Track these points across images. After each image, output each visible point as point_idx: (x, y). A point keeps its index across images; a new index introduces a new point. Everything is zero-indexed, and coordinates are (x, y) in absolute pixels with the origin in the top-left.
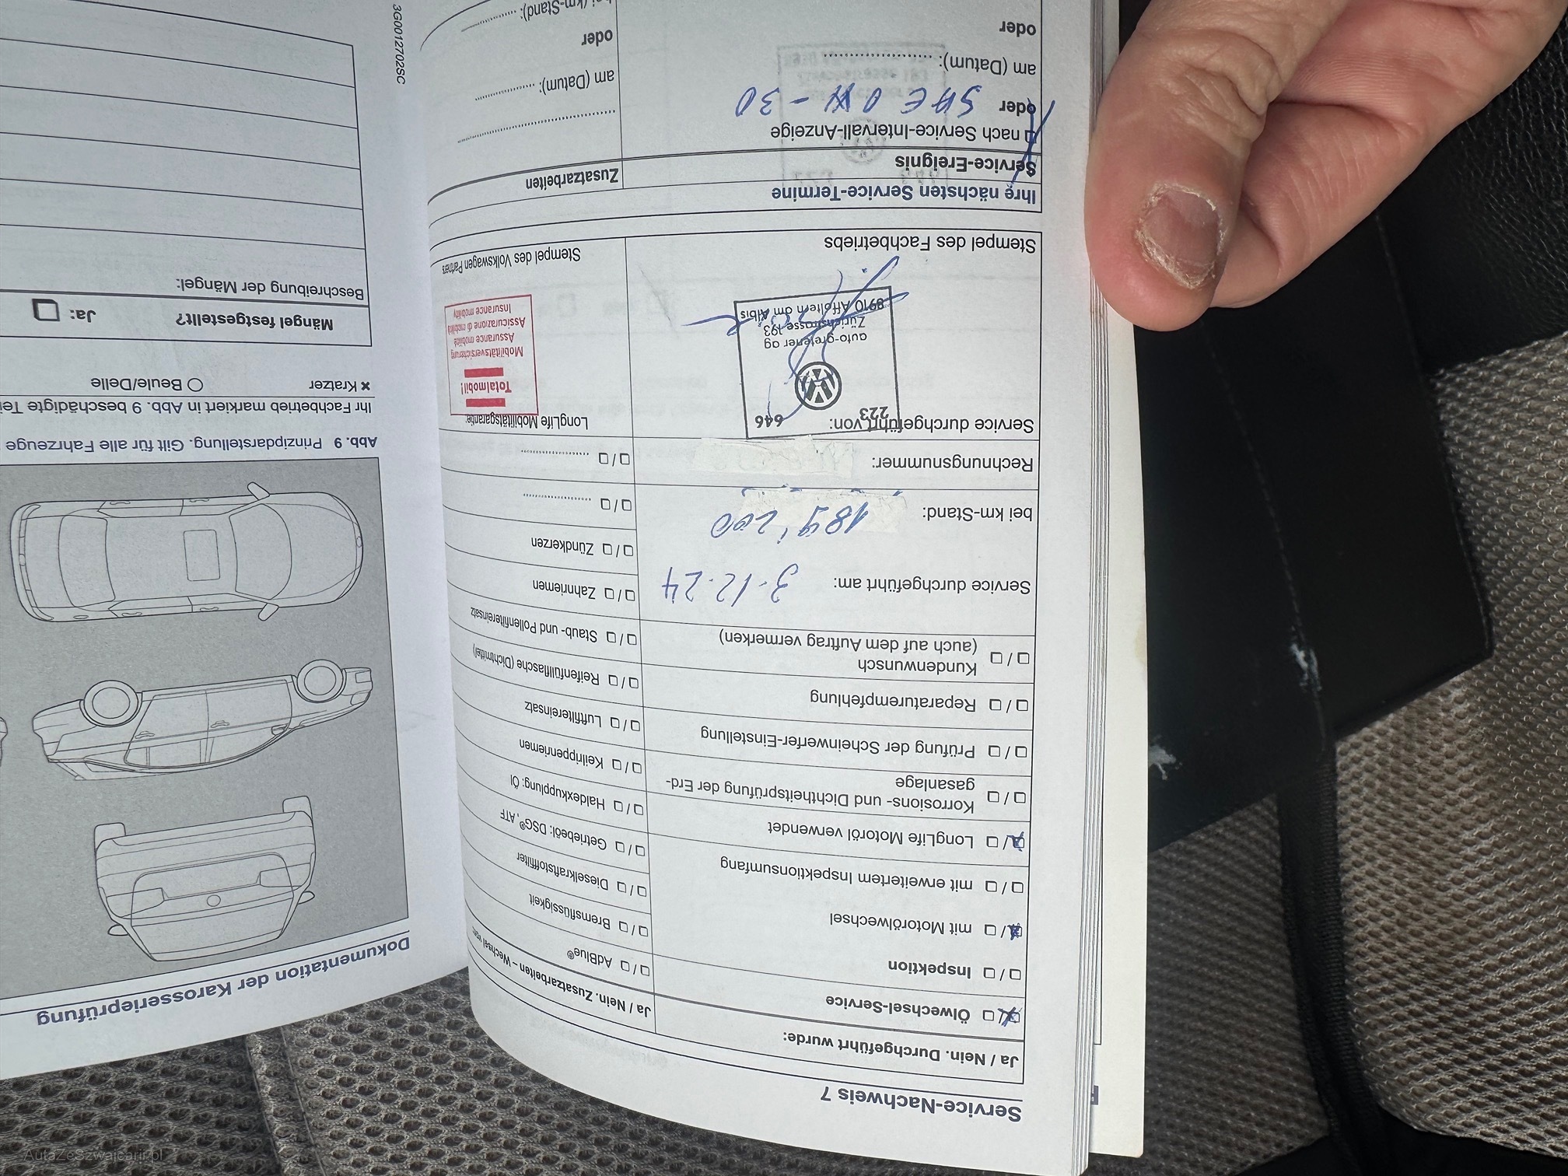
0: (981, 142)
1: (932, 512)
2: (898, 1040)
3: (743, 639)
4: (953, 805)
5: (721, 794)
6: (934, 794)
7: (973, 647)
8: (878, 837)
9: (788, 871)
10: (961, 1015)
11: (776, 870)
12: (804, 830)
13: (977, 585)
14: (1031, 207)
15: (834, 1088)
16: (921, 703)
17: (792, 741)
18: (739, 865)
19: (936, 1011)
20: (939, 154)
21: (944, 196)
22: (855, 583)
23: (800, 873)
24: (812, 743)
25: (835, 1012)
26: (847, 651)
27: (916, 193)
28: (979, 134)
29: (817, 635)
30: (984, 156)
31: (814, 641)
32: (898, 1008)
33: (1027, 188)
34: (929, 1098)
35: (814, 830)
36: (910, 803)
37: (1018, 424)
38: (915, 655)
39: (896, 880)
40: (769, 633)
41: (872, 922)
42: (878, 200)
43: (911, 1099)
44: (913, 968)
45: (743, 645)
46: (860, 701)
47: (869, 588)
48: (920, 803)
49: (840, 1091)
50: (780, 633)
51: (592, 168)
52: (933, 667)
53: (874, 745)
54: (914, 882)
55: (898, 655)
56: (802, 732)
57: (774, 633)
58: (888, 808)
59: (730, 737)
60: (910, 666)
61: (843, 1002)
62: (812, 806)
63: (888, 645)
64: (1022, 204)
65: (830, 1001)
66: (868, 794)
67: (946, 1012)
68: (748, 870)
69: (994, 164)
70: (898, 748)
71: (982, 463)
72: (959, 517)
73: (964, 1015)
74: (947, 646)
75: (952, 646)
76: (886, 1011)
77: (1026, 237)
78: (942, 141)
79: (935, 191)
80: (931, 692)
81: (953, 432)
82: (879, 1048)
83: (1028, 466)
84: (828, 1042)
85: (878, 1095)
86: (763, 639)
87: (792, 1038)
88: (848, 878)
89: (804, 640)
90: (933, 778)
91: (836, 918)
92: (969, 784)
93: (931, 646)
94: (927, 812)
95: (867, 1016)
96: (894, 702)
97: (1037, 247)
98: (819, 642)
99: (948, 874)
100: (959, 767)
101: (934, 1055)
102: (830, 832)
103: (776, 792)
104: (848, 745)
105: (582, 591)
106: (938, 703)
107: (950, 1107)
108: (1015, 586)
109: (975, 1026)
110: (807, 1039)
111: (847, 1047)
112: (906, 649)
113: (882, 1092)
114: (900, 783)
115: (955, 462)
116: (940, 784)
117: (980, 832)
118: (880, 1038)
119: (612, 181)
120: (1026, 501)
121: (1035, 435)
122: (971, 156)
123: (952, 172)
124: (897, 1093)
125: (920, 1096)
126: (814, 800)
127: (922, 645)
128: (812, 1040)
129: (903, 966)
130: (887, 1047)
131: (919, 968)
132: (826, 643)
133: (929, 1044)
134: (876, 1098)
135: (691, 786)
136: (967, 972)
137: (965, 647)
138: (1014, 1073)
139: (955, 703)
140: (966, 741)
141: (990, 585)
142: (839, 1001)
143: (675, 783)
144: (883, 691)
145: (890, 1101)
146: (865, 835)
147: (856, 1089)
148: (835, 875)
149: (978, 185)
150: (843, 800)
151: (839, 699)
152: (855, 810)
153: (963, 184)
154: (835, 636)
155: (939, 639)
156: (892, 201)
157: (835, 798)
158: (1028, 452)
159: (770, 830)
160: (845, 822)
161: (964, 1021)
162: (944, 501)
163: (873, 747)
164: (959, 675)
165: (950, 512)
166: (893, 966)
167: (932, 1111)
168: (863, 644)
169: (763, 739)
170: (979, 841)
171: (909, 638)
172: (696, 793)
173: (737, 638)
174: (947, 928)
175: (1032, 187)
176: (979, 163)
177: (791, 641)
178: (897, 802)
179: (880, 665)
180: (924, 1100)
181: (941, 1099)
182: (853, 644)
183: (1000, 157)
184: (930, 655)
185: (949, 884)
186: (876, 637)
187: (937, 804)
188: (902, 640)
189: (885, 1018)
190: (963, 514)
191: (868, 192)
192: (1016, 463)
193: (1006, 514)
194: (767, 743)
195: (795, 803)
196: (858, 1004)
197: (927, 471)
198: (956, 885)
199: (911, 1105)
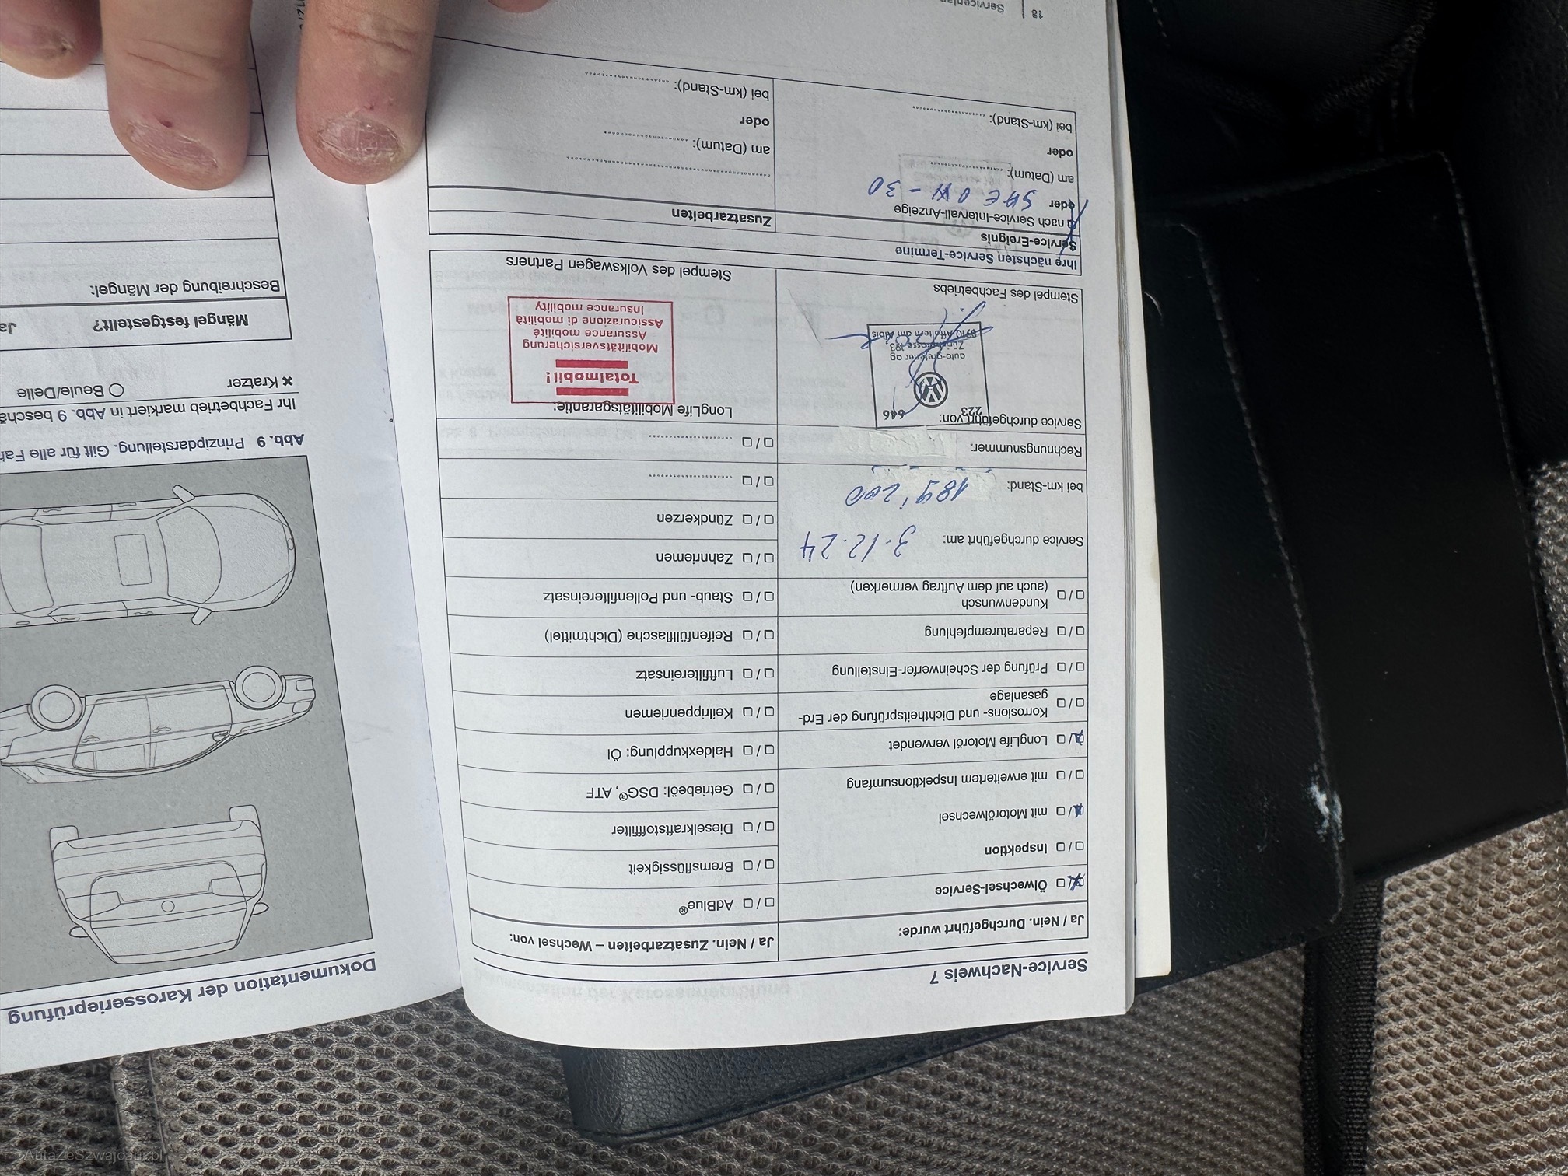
0: (1037, 227)
1: (1014, 485)
2: (992, 916)
3: (871, 588)
4: (1032, 711)
5: (849, 723)
6: (1019, 704)
7: (1045, 586)
8: (977, 743)
9: (905, 782)
10: (1040, 886)
11: (895, 782)
12: (918, 744)
13: (1047, 540)
14: (1074, 272)
15: (941, 970)
16: (1008, 631)
17: (911, 670)
18: (863, 783)
19: (1021, 885)
20: (1007, 233)
21: (1014, 263)
22: (959, 539)
23: (914, 782)
24: (926, 670)
25: (945, 900)
26: (953, 593)
27: (996, 259)
28: (1036, 222)
29: (931, 581)
30: (1040, 236)
31: (929, 586)
32: (992, 887)
33: (1070, 259)
34: (1016, 963)
35: (927, 744)
36: (1001, 712)
37: (1070, 422)
38: (1004, 594)
39: (991, 778)
40: (892, 581)
41: (973, 816)
42: (970, 262)
43: (1003, 966)
44: (1003, 851)
45: (871, 592)
46: (963, 633)
47: (970, 543)
48: (1008, 712)
49: (946, 973)
50: (901, 582)
51: (747, 213)
52: (1017, 603)
53: (974, 668)
54: (1004, 778)
55: (991, 594)
56: (918, 661)
57: (896, 581)
58: (985, 719)
59: (857, 672)
60: (1000, 603)
61: (949, 890)
62: (926, 723)
63: (984, 587)
64: (1067, 269)
65: (939, 891)
66: (969, 708)
67: (1029, 884)
68: (871, 786)
69: (1047, 242)
70: (991, 668)
71: (1047, 450)
72: (1033, 489)
73: (1042, 885)
74: (1026, 586)
75: (1030, 586)
76: (983, 891)
77: (1071, 292)
78: (1011, 226)
79: (1009, 259)
80: (1015, 622)
81: (1027, 427)
82: (978, 926)
83: (1078, 453)
84: (937, 929)
85: (977, 968)
86: (886, 587)
87: (906, 932)
88: (954, 780)
89: (920, 585)
90: (1018, 691)
91: (944, 817)
92: (1043, 694)
93: (1015, 587)
94: (1014, 719)
95: (968, 900)
96: (988, 632)
97: (1079, 299)
98: (932, 587)
99: (1028, 768)
100: (1037, 680)
101: (1020, 924)
102: (940, 744)
103: (897, 715)
104: (954, 669)
105: (719, 557)
106: (1021, 631)
107: (1033, 968)
108: (1072, 540)
109: (1051, 893)
110: (919, 931)
111: (952, 930)
112: (997, 590)
113: (980, 965)
114: (993, 697)
115: (1028, 448)
116: (1023, 696)
117: (1051, 732)
118: (977, 917)
119: (765, 225)
120: (1079, 478)
121: (1082, 430)
122: (1031, 236)
123: (1019, 246)
124: (992, 964)
125: (1010, 962)
126: (927, 718)
127: (1009, 587)
128: (923, 930)
129: (996, 850)
130: (984, 924)
131: (1008, 850)
132: (937, 588)
133: (1016, 914)
134: (974, 972)
135: (822, 720)
136: (1044, 848)
137: (1039, 586)
138: (1079, 930)
139: (1033, 630)
140: (1039, 659)
141: (1056, 539)
142: (945, 890)
143: (807, 719)
144: (980, 623)
145: (986, 972)
146: (967, 742)
147: (959, 967)
148: (942, 780)
149: (1037, 256)
150: (950, 715)
151: (947, 633)
152: (960, 722)
153: (1027, 255)
154: (945, 581)
155: (1020, 581)
156: (979, 263)
157: (944, 715)
158: (1077, 442)
159: (891, 749)
160: (950, 734)
161: (1043, 890)
162: (1022, 477)
163: (973, 669)
164: (1035, 609)
165: (1026, 485)
166: (989, 851)
167: (1020, 974)
168: (965, 586)
169: (886, 670)
170: (1052, 739)
171: (1000, 581)
172: (826, 725)
173: (866, 587)
174: (1029, 813)
175: (1074, 258)
176: (1037, 242)
177: (909, 587)
178: (991, 713)
179: (978, 603)
180: (1014, 966)
181: (1026, 963)
182: (958, 587)
183: (1051, 238)
184: (1015, 594)
185: (1030, 776)
186: (975, 581)
187: (1021, 712)
188: (994, 582)
189: (983, 898)
190: (1036, 487)
191: (963, 256)
192: (1070, 450)
193: (1065, 487)
194: (889, 674)
195: (912, 722)
196: (961, 890)
197: (1009, 454)
198: (1036, 777)
199: (1003, 973)
